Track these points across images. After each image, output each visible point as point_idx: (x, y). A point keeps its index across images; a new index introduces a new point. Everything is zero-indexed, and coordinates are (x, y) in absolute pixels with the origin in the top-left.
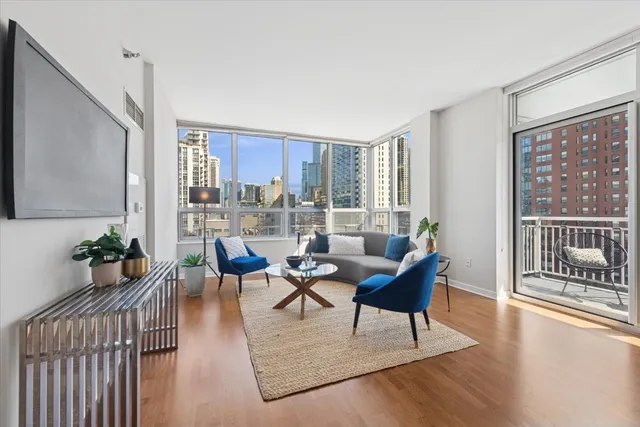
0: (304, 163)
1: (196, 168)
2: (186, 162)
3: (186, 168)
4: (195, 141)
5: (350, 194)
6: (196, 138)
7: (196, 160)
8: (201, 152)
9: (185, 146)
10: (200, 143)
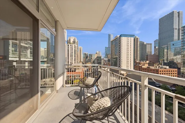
0: (106, 47)
1: (75, 50)
2: (72, 49)
3: (72, 50)
4: (75, 43)
5: (117, 56)
6: (75, 42)
7: (75, 48)
8: (76, 46)
9: (72, 44)
10: (76, 43)
